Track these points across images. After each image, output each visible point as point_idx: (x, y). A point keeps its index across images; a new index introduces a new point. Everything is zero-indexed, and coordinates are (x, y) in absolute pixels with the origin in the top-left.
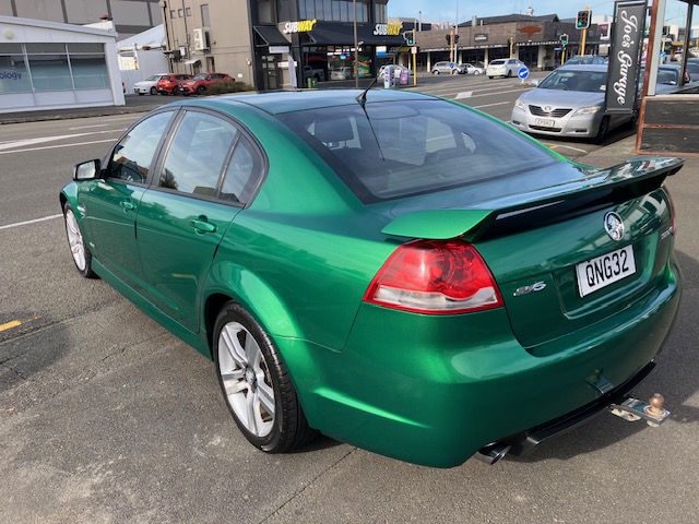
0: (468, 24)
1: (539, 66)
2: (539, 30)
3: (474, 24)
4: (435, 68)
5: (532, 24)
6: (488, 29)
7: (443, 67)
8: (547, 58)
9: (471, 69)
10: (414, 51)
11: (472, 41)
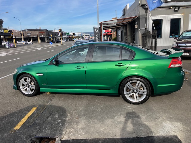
0: (24, 31)
1: (46, 42)
2: (45, 33)
3: (26, 30)
4: (18, 42)
5: (42, 31)
6: (30, 32)
7: (20, 42)
8: (47, 40)
9: (28, 43)
10: (14, 37)
11: (27, 35)
